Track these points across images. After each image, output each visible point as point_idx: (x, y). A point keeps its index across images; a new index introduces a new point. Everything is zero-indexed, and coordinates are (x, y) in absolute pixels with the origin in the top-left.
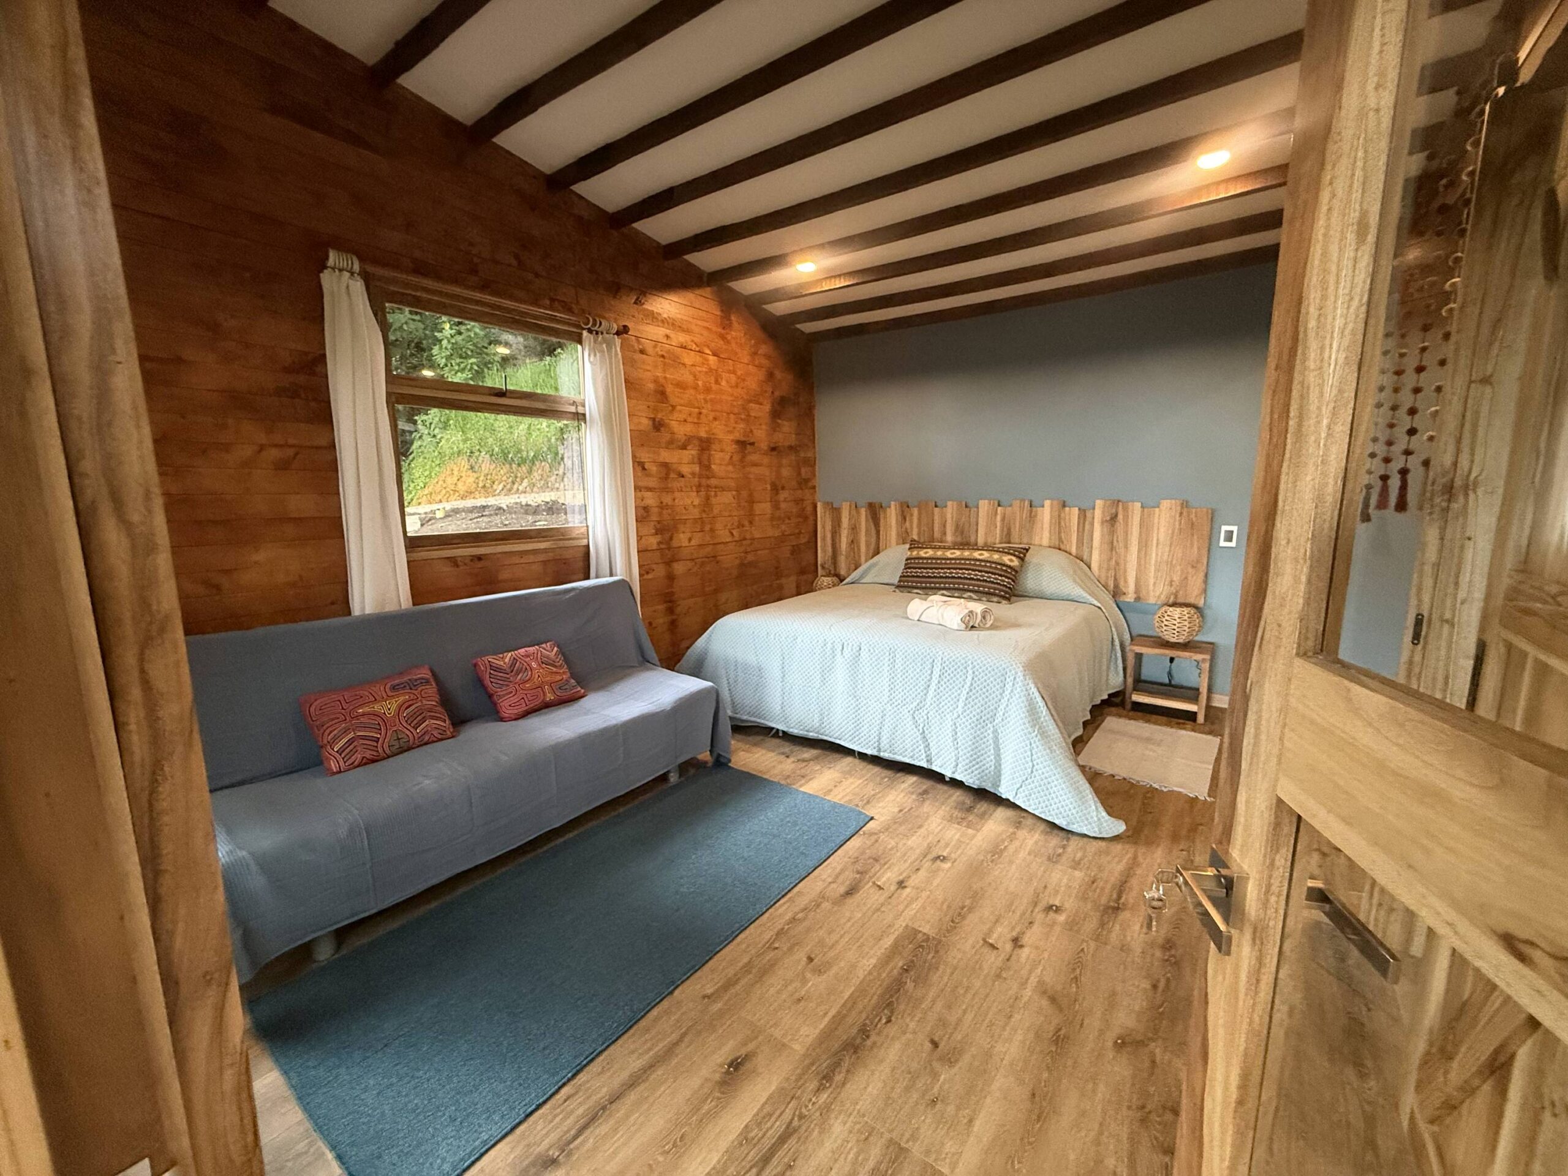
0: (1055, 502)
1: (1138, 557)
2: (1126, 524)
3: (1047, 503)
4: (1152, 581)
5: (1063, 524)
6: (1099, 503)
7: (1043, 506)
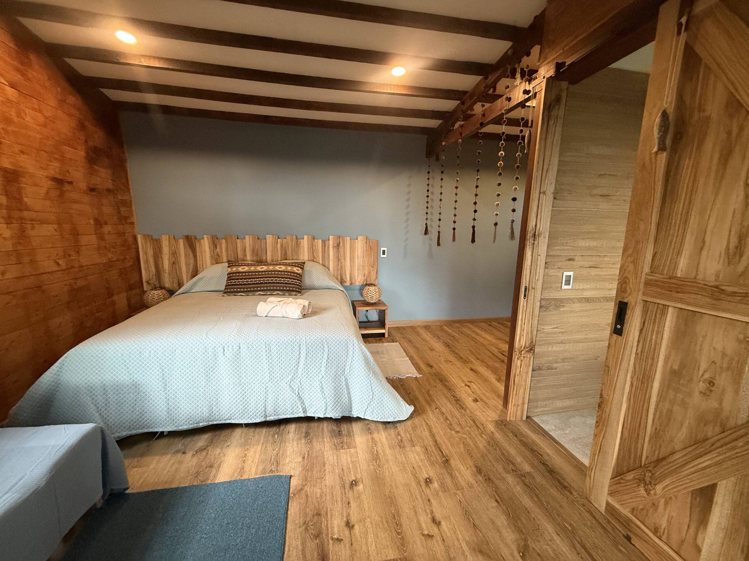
0: (310, 237)
1: (350, 264)
2: (344, 246)
3: (306, 237)
4: (356, 275)
5: (314, 248)
6: (331, 237)
7: (303, 239)
